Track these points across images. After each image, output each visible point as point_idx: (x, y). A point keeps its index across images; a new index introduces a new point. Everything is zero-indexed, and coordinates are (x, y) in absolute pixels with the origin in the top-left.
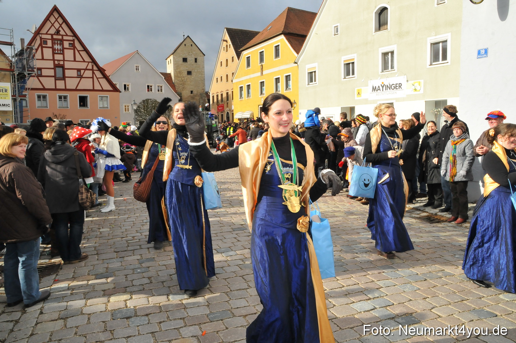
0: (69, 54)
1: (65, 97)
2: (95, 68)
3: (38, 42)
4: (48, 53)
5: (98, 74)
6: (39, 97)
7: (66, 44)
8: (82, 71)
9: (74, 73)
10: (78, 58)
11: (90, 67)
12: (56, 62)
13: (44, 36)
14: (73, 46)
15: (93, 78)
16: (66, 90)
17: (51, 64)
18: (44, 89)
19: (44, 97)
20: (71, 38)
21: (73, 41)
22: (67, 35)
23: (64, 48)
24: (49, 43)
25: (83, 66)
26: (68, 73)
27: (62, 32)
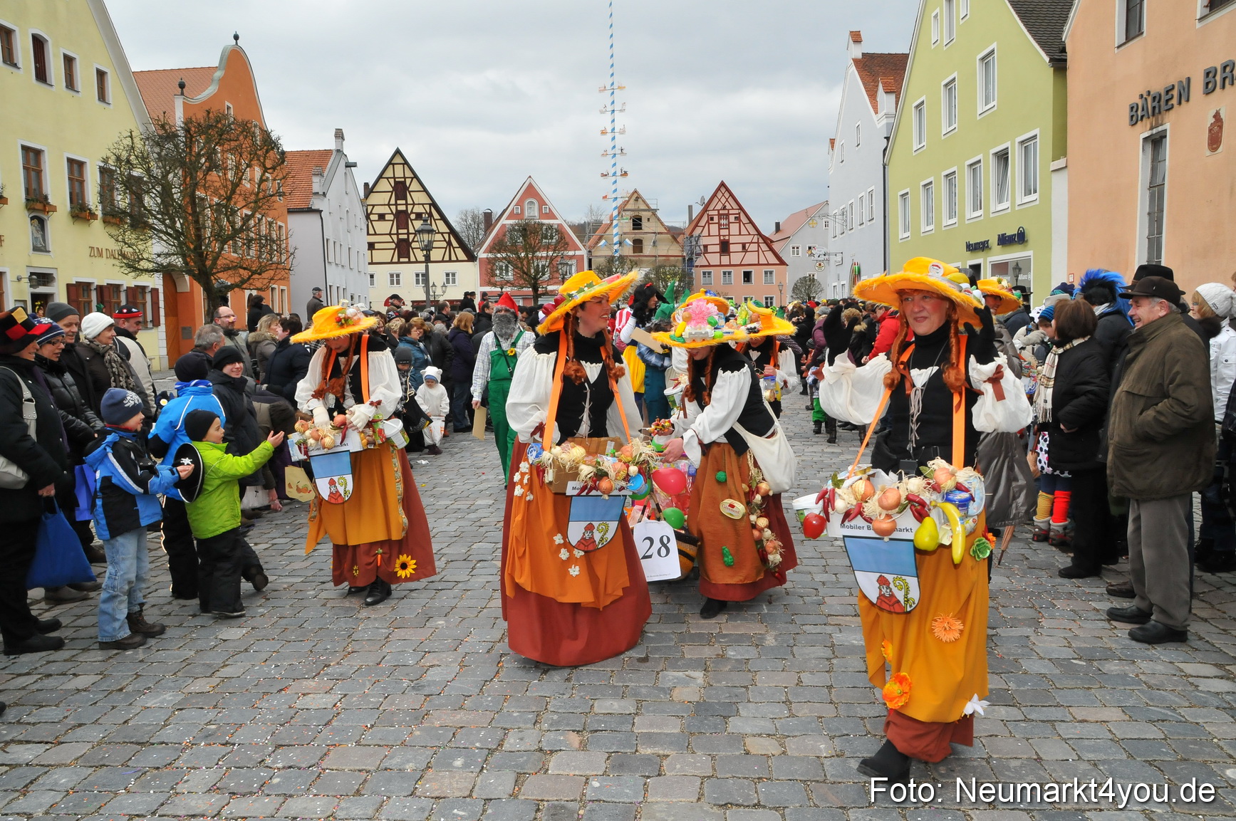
0: (734, 228)
1: (730, 273)
2: (761, 241)
3: (705, 219)
4: (714, 229)
5: (764, 247)
6: (704, 273)
7: (732, 218)
8: (747, 245)
9: (739, 248)
10: (744, 231)
11: (755, 240)
12: (722, 238)
13: (711, 213)
14: (738, 219)
15: (758, 251)
16: (730, 265)
17: (717, 240)
18: (710, 266)
19: (709, 273)
20: (737, 212)
21: (739, 214)
22: (733, 209)
23: (729, 223)
24: (716, 219)
25: (748, 239)
26: (732, 248)
27: (728, 207)
